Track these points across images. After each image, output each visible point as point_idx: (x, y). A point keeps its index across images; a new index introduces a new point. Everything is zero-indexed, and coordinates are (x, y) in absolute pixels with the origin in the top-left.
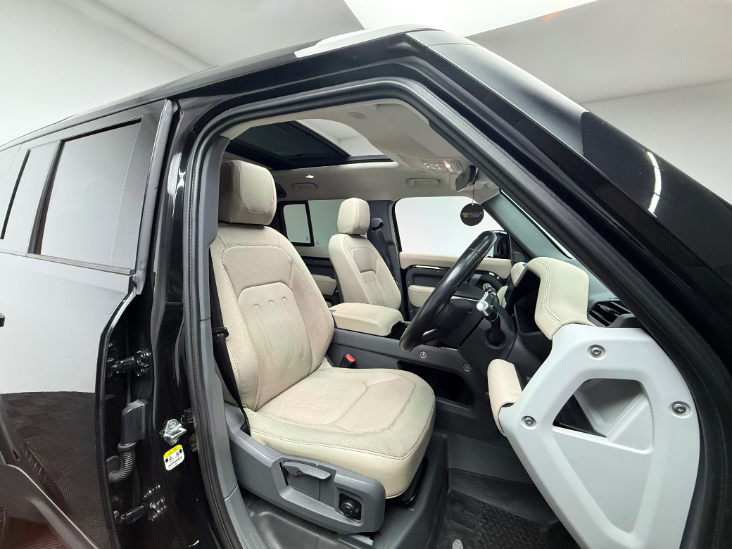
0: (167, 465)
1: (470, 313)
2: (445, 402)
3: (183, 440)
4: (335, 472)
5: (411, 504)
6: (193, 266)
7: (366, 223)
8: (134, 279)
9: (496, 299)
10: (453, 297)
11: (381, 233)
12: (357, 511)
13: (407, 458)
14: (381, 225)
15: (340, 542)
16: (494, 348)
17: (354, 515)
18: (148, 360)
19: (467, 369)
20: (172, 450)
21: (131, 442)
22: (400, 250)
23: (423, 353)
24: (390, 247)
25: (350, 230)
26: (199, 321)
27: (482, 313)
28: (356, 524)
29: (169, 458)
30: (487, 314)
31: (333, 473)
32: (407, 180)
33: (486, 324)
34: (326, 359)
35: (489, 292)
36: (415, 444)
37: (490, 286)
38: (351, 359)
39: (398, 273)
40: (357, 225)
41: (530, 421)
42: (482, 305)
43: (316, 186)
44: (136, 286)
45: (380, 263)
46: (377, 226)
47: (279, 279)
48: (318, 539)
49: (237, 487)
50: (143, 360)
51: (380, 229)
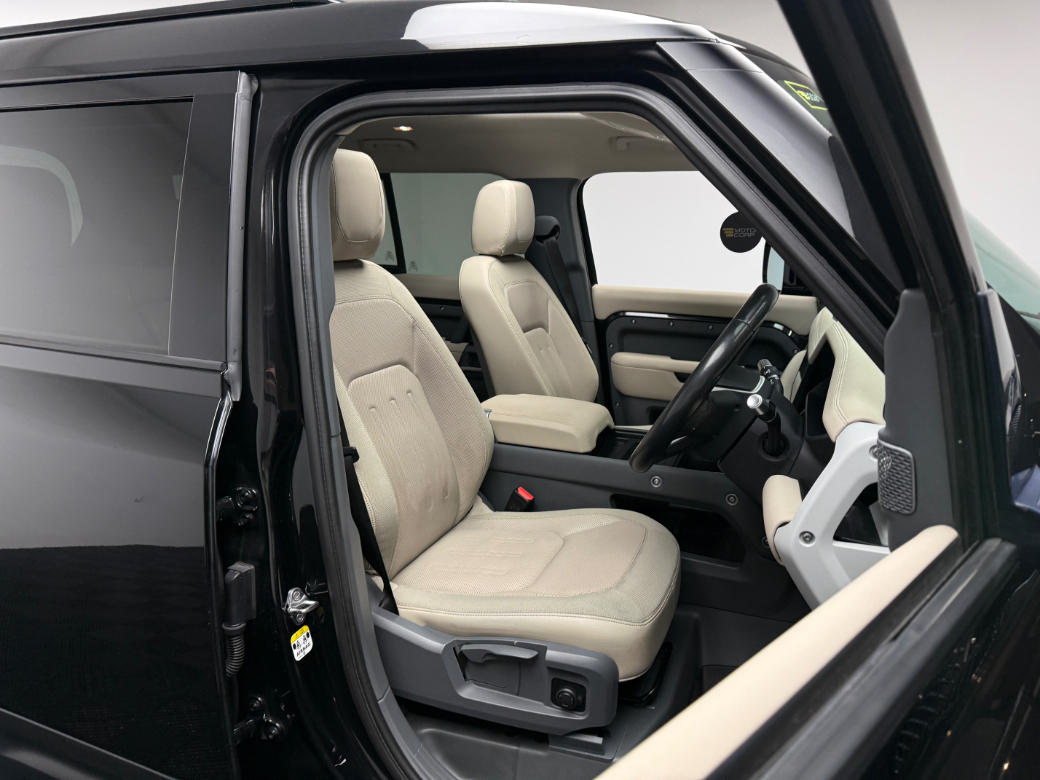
0: (295, 652)
1: (737, 410)
2: (694, 560)
3: (310, 619)
4: (545, 649)
5: (651, 700)
6: (315, 355)
7: (527, 230)
8: (226, 378)
9: (778, 386)
10: (715, 389)
11: (555, 247)
12: (580, 698)
13: (648, 624)
14: (555, 230)
15: (552, 750)
16: (772, 459)
17: (577, 706)
18: (256, 500)
19: (731, 502)
20: (298, 632)
21: (241, 622)
22: (593, 280)
23: (657, 479)
24: (574, 276)
25: (499, 247)
26: (329, 437)
27: (754, 410)
28: (579, 717)
29: (296, 643)
30: (761, 413)
31: (542, 650)
32: (611, 140)
33: (760, 426)
34: (480, 500)
35: (766, 376)
36: (657, 608)
37: (770, 365)
38: (527, 497)
39: (590, 328)
40: (513, 237)
41: (808, 537)
42: (753, 402)
43: (413, 144)
44: (229, 386)
45: (556, 311)
46: (546, 233)
47: (397, 358)
48: (517, 751)
49: (389, 689)
50: (247, 502)
51: (554, 238)
